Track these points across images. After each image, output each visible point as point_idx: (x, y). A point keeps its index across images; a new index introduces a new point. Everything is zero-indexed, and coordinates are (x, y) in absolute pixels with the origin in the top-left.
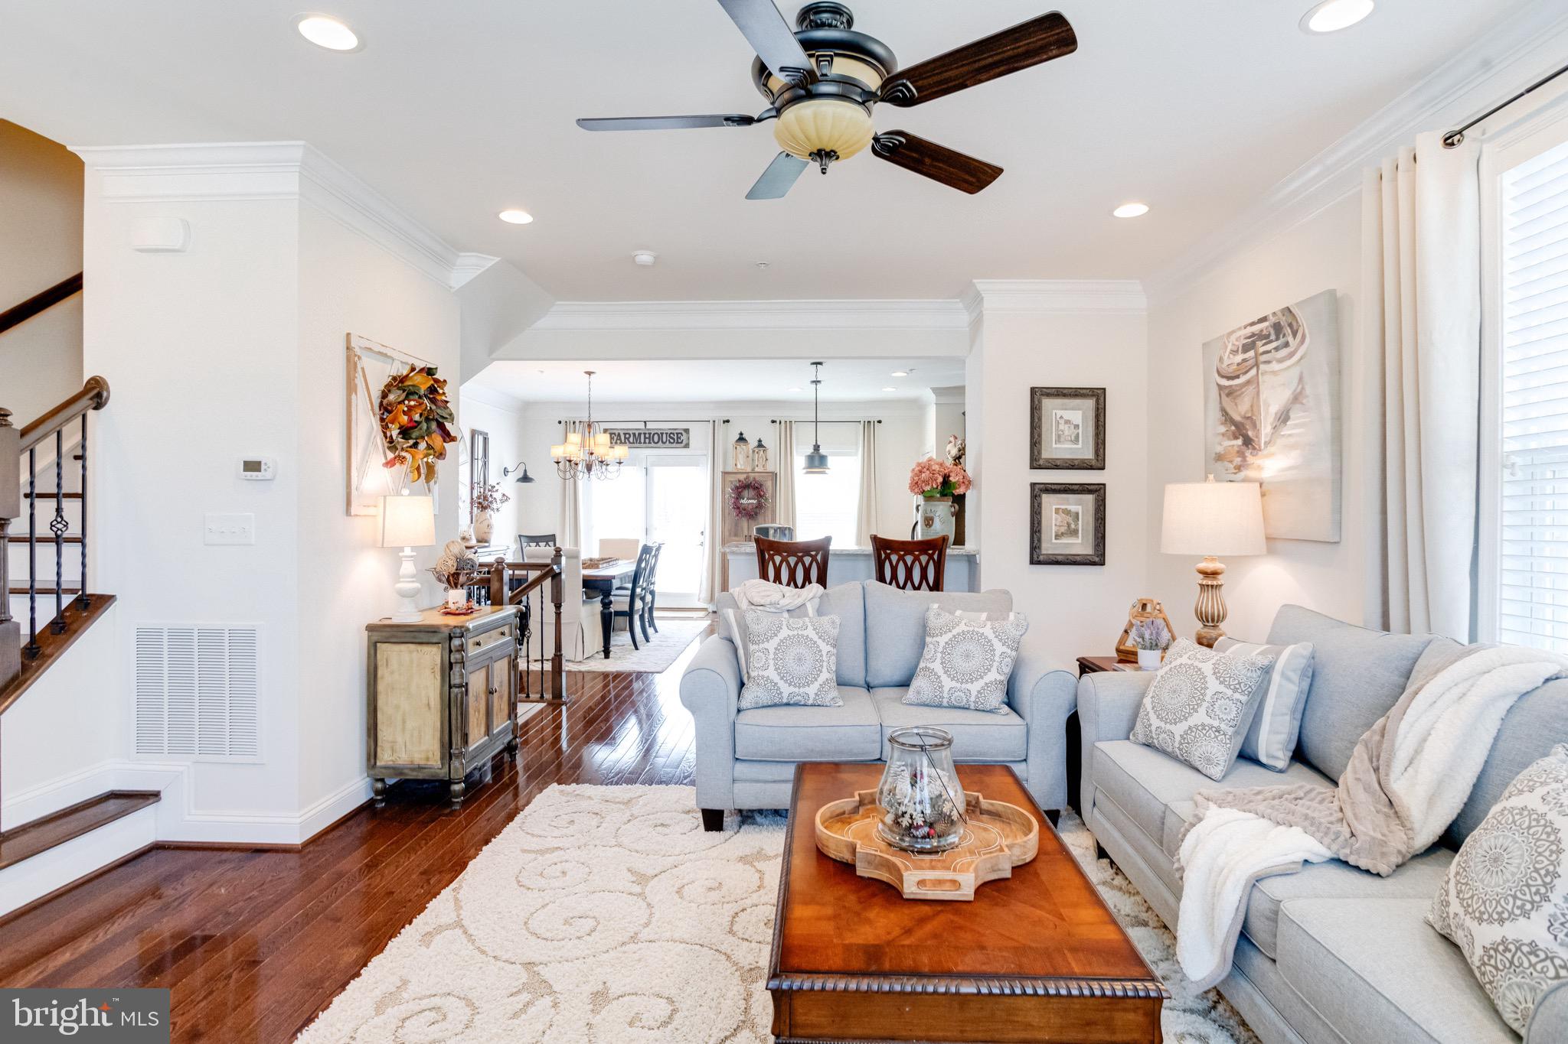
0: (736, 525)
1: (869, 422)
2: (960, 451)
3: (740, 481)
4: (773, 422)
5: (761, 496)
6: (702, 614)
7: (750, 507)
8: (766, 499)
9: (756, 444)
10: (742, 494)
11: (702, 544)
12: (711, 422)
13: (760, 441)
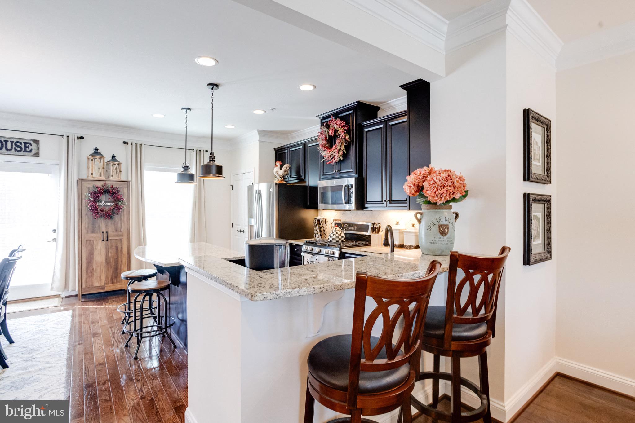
0: (93, 224)
1: (200, 151)
2: (285, 172)
3: (97, 187)
4: (125, 143)
5: (119, 200)
6: (55, 302)
7: (107, 209)
8: (123, 203)
9: (110, 158)
10: (100, 198)
11: (54, 240)
12: (65, 137)
13: (113, 157)
